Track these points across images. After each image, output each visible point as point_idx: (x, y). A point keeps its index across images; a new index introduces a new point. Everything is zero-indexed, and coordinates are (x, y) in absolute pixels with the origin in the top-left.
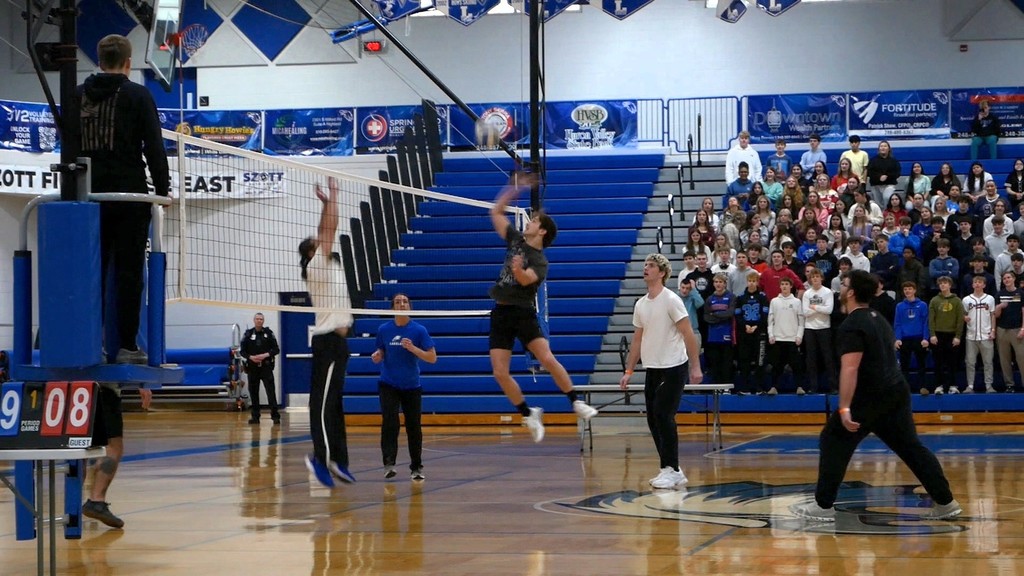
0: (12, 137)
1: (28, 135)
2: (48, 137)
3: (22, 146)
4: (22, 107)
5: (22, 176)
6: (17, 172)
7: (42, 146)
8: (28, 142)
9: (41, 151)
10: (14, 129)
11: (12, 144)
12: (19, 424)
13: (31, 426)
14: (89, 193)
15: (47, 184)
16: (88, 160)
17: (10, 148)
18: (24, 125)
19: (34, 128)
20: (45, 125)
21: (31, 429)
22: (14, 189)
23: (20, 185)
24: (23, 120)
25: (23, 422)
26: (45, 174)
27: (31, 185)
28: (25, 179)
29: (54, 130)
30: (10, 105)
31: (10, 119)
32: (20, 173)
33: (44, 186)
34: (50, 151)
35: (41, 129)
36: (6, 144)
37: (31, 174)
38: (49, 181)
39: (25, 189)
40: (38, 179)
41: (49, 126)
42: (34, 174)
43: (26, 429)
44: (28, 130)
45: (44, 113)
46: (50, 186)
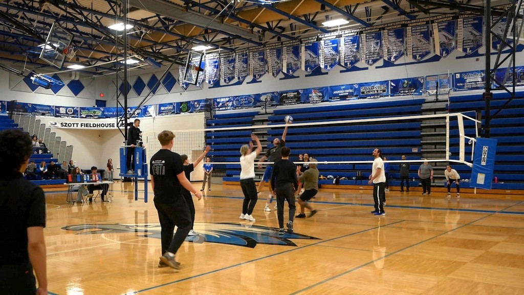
22: (71, 127)
23: (74, 126)
27: (77, 127)
32: (74, 124)
33: (81, 127)
37: (77, 124)
39: (75, 128)
40: (79, 125)
46: (83, 127)
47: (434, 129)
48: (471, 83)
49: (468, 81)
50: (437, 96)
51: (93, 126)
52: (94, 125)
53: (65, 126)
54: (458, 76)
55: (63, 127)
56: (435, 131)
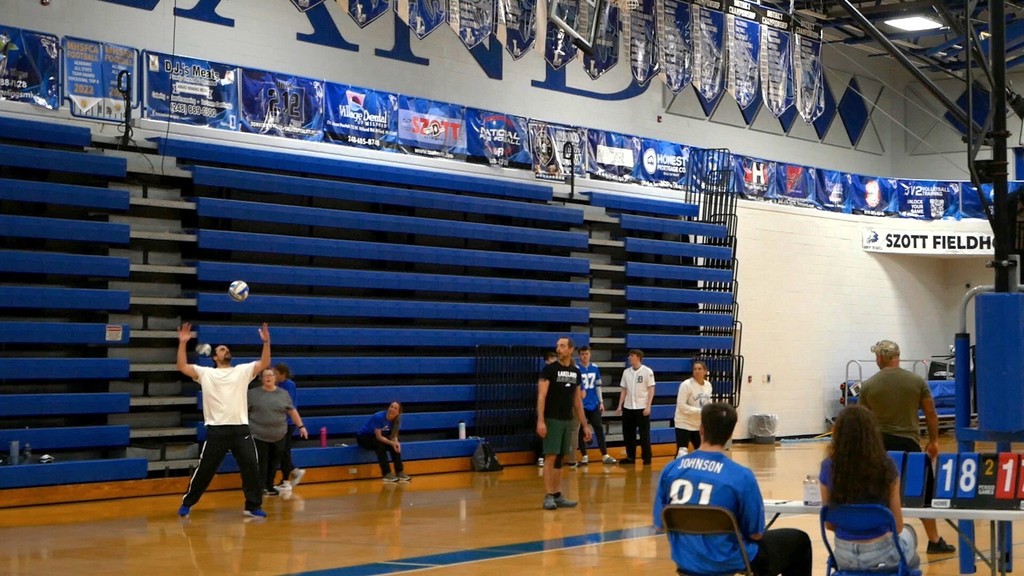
0: (909, 208)
1: (922, 206)
2: (937, 207)
3: (917, 216)
4: (916, 184)
5: (917, 240)
6: (912, 237)
7: (933, 215)
8: (922, 211)
9: (932, 219)
10: (910, 201)
11: (909, 214)
12: (976, 488)
13: (987, 490)
14: (1019, 285)
15: (938, 246)
16: (1018, 257)
17: (907, 217)
18: (918, 198)
19: (926, 200)
20: (934, 197)
21: (987, 492)
22: (910, 250)
23: (915, 246)
24: (917, 194)
25: (980, 486)
26: (935, 238)
27: (924, 247)
28: (919, 241)
29: (942, 202)
30: (907, 183)
31: (907, 194)
32: (915, 237)
33: (935, 247)
34: (939, 218)
35: (932, 201)
36: (904, 214)
37: (924, 238)
38: (939, 243)
39: (919, 250)
40: (930, 242)
41: (939, 198)
42: (926, 237)
43: (983, 493)
44: (921, 202)
45: (934, 188)
46: (939, 247)
47: (140, 255)
48: (186, 100)
49: (179, 90)
50: (128, 128)
51: (969, 247)
52: (972, 243)
53: (896, 246)
54: (155, 64)
55: (893, 250)
56: (146, 262)
